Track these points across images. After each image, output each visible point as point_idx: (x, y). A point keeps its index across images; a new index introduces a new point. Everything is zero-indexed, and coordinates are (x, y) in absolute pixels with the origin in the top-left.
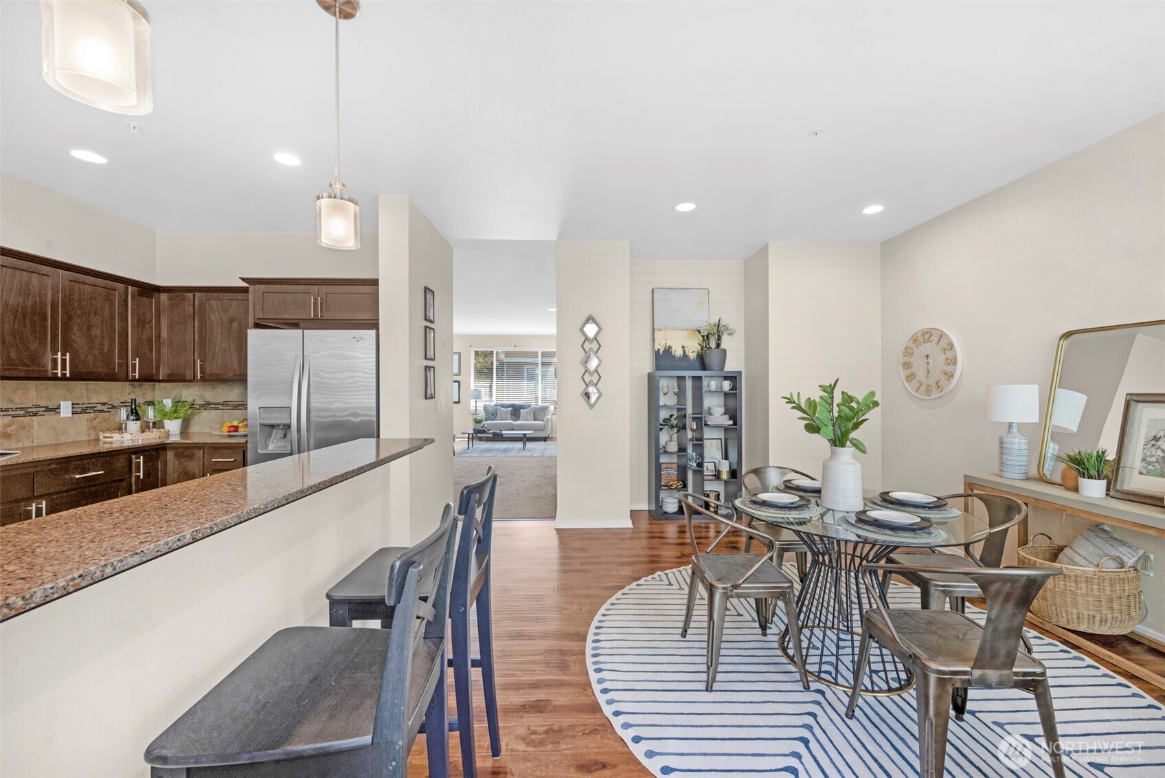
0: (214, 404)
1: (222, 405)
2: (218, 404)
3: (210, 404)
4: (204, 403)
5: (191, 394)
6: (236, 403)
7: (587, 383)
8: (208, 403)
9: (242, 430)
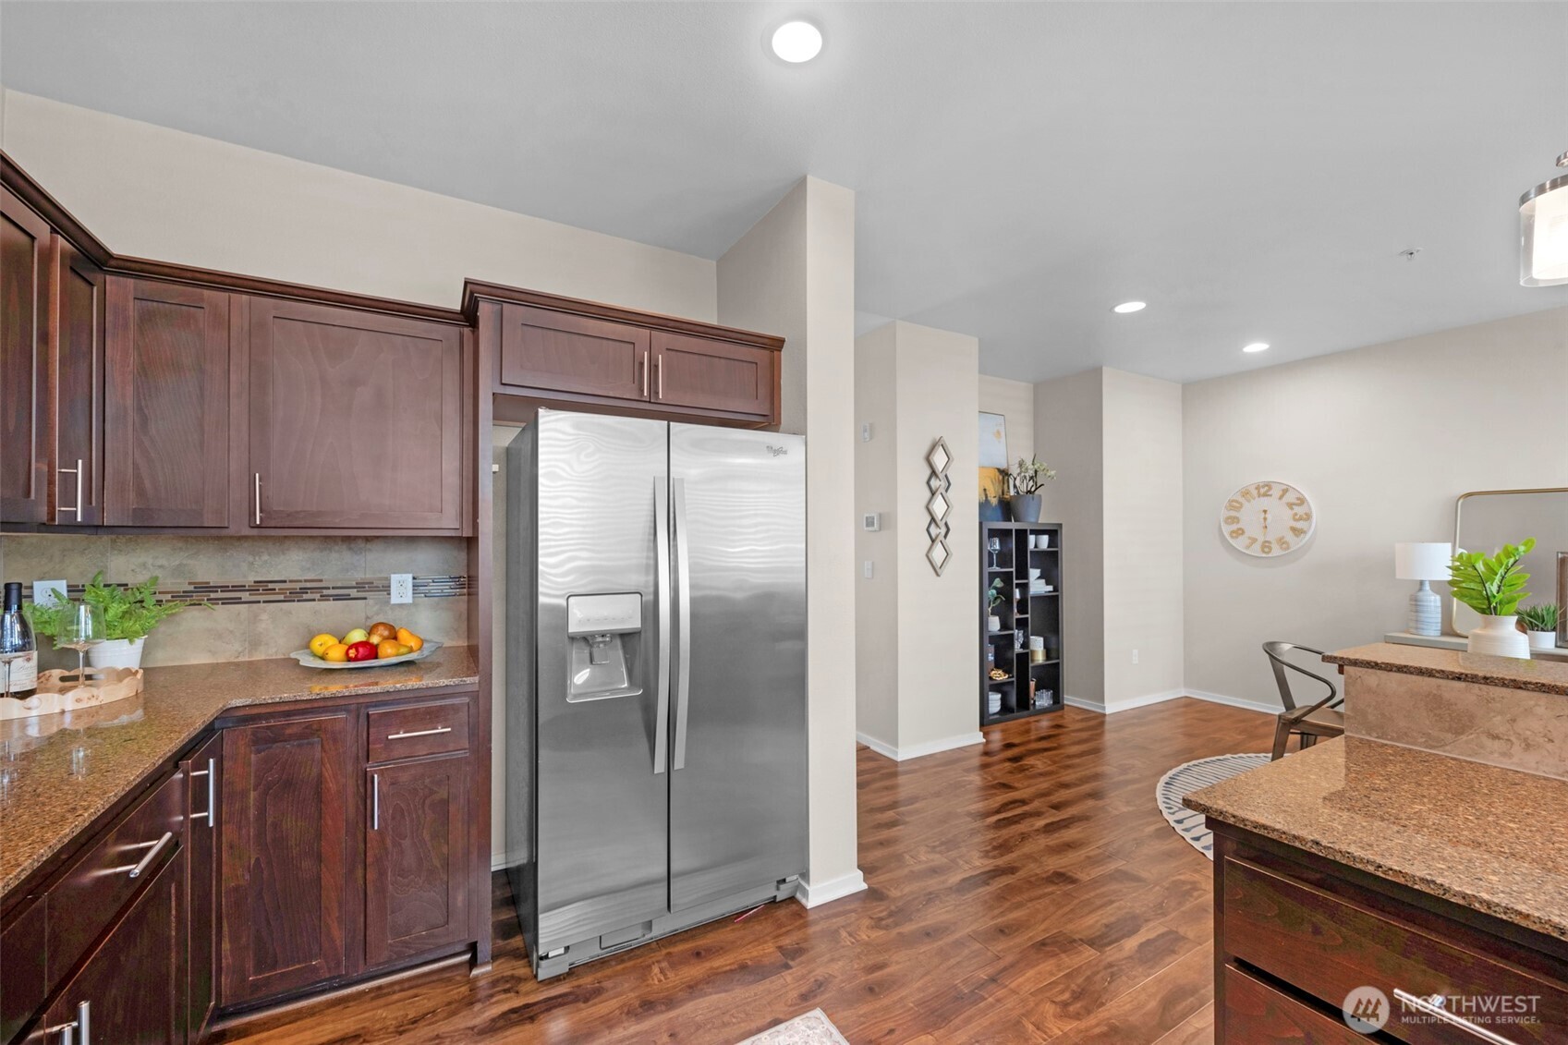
0: (225, 588)
1: (252, 590)
2: (240, 588)
3: (214, 589)
4: (191, 588)
5: (144, 565)
6: (298, 586)
7: (934, 536)
8: (205, 588)
9: (390, 651)
